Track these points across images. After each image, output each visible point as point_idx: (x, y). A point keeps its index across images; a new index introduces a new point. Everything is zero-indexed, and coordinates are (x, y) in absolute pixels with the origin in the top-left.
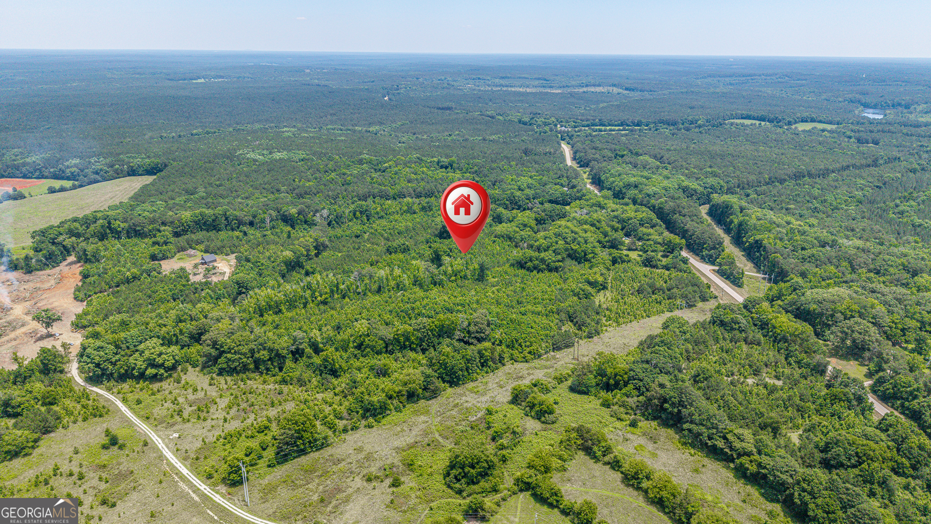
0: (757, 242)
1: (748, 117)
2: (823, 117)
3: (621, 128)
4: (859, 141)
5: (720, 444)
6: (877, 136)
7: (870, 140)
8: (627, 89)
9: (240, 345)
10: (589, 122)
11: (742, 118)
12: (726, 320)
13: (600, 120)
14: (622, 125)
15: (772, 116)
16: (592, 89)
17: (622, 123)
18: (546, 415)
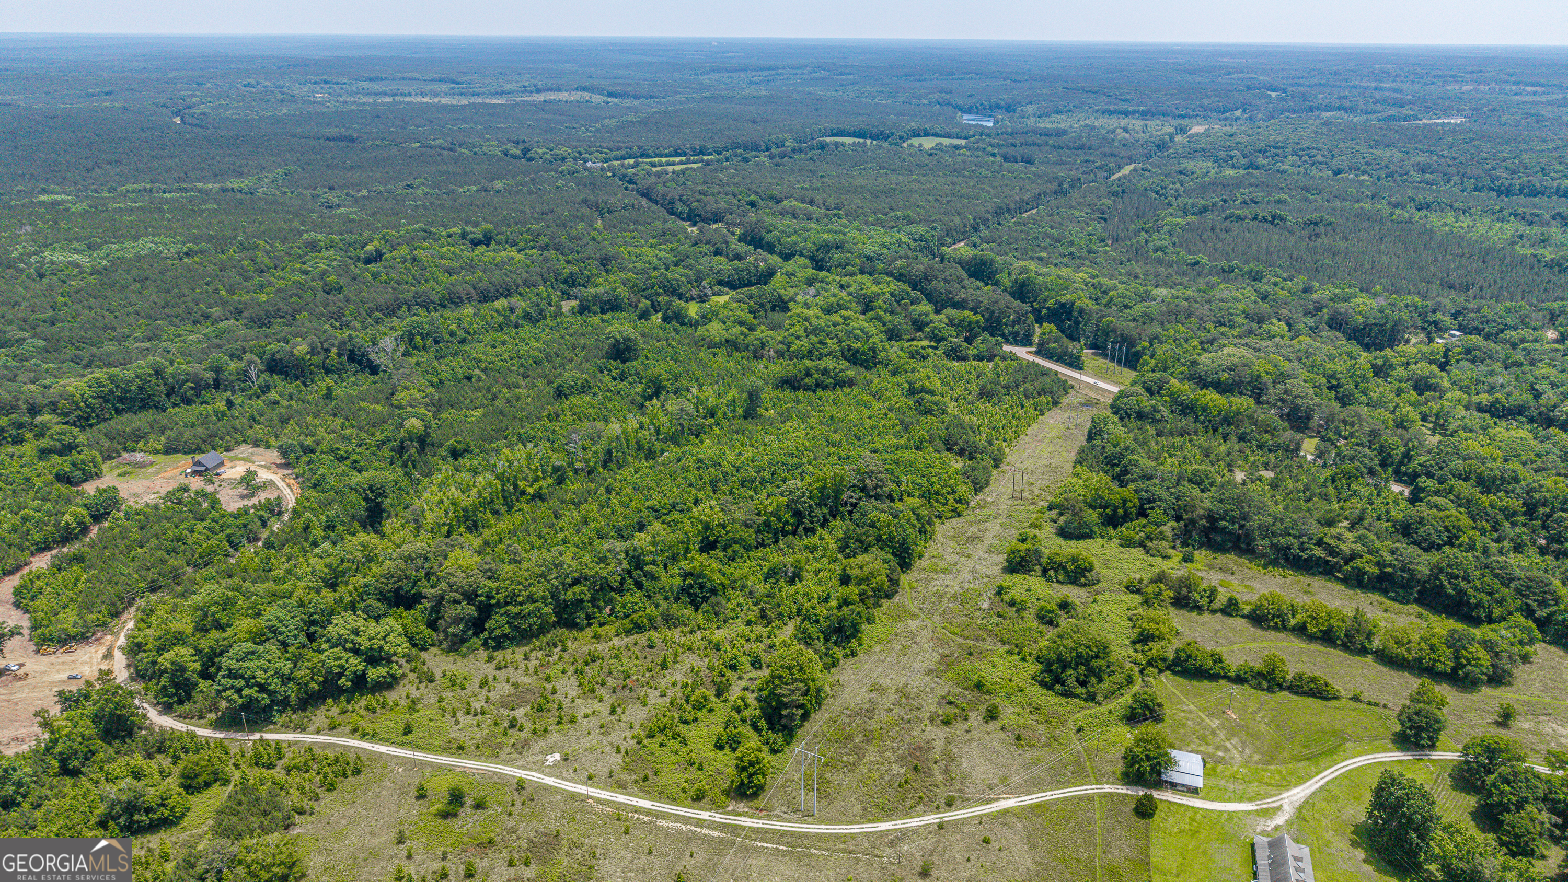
0: (1063, 305)
1: (841, 133)
2: (938, 128)
3: (684, 159)
4: (1006, 158)
5: (1319, 552)
6: (1027, 151)
7: (1019, 158)
8: (610, 95)
9: (529, 585)
10: (623, 152)
11: (833, 135)
12: (1146, 410)
13: (639, 148)
14: (677, 154)
15: (875, 131)
16: (552, 96)
17: (676, 151)
18: (1087, 574)
